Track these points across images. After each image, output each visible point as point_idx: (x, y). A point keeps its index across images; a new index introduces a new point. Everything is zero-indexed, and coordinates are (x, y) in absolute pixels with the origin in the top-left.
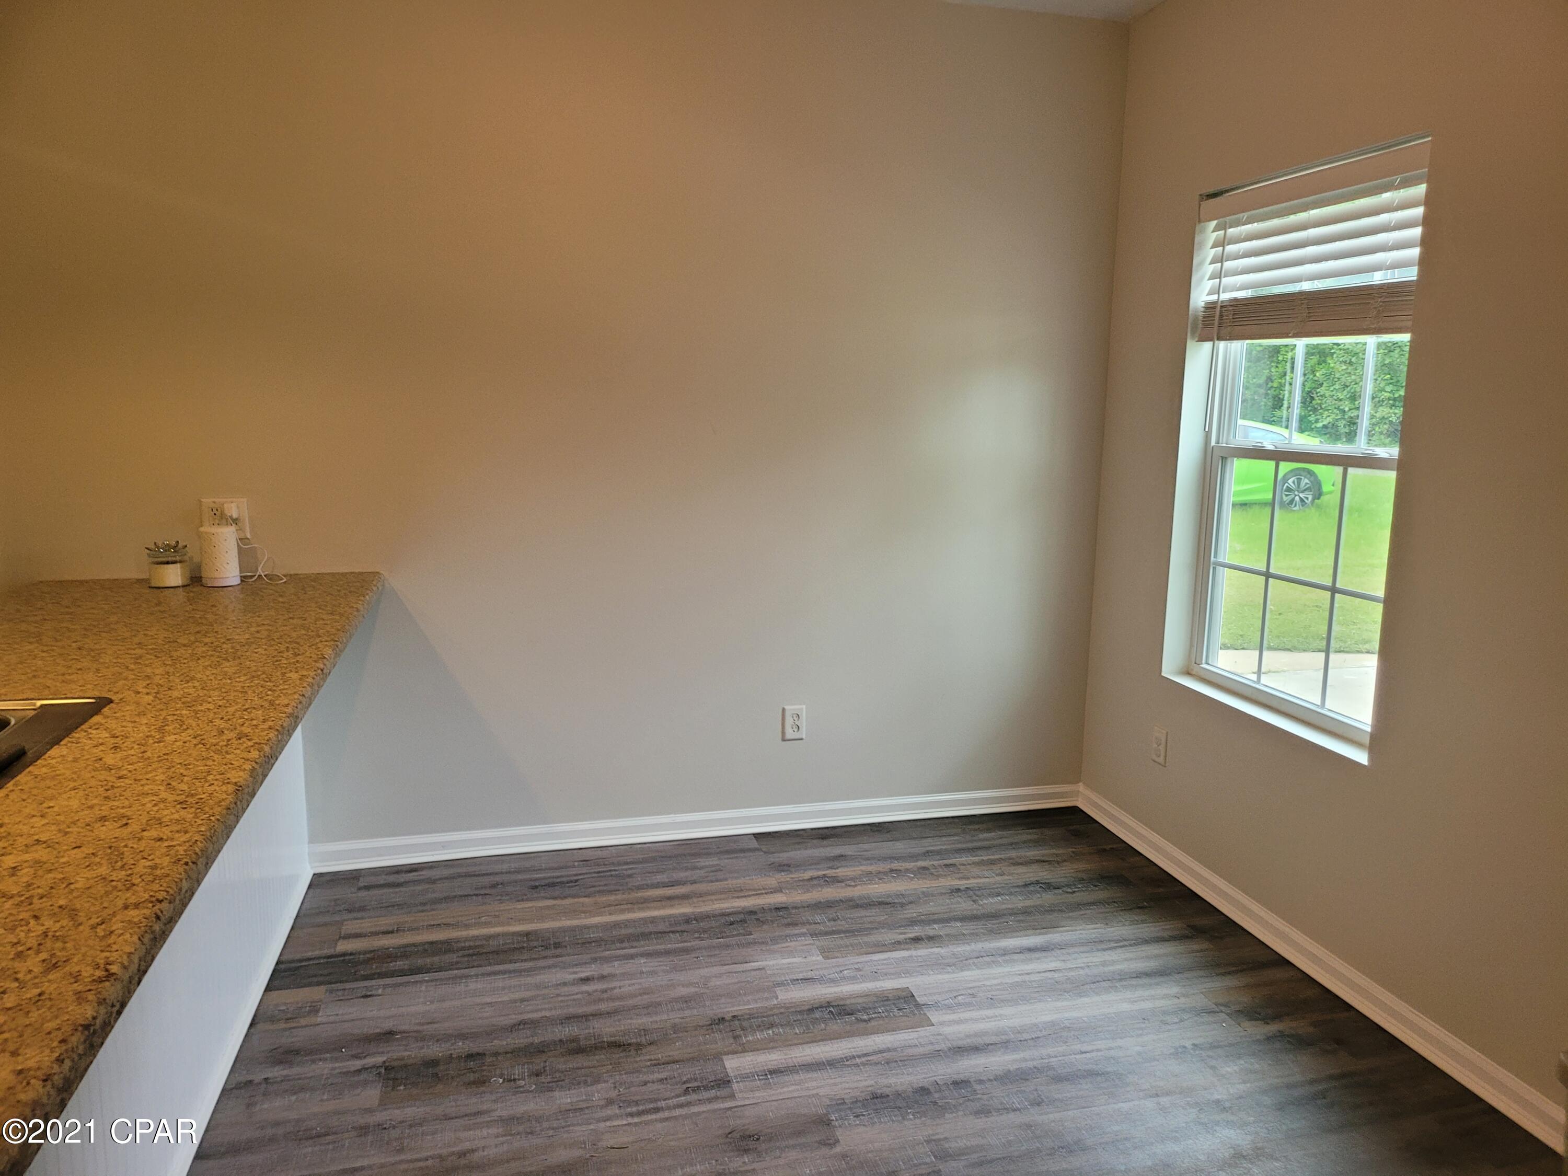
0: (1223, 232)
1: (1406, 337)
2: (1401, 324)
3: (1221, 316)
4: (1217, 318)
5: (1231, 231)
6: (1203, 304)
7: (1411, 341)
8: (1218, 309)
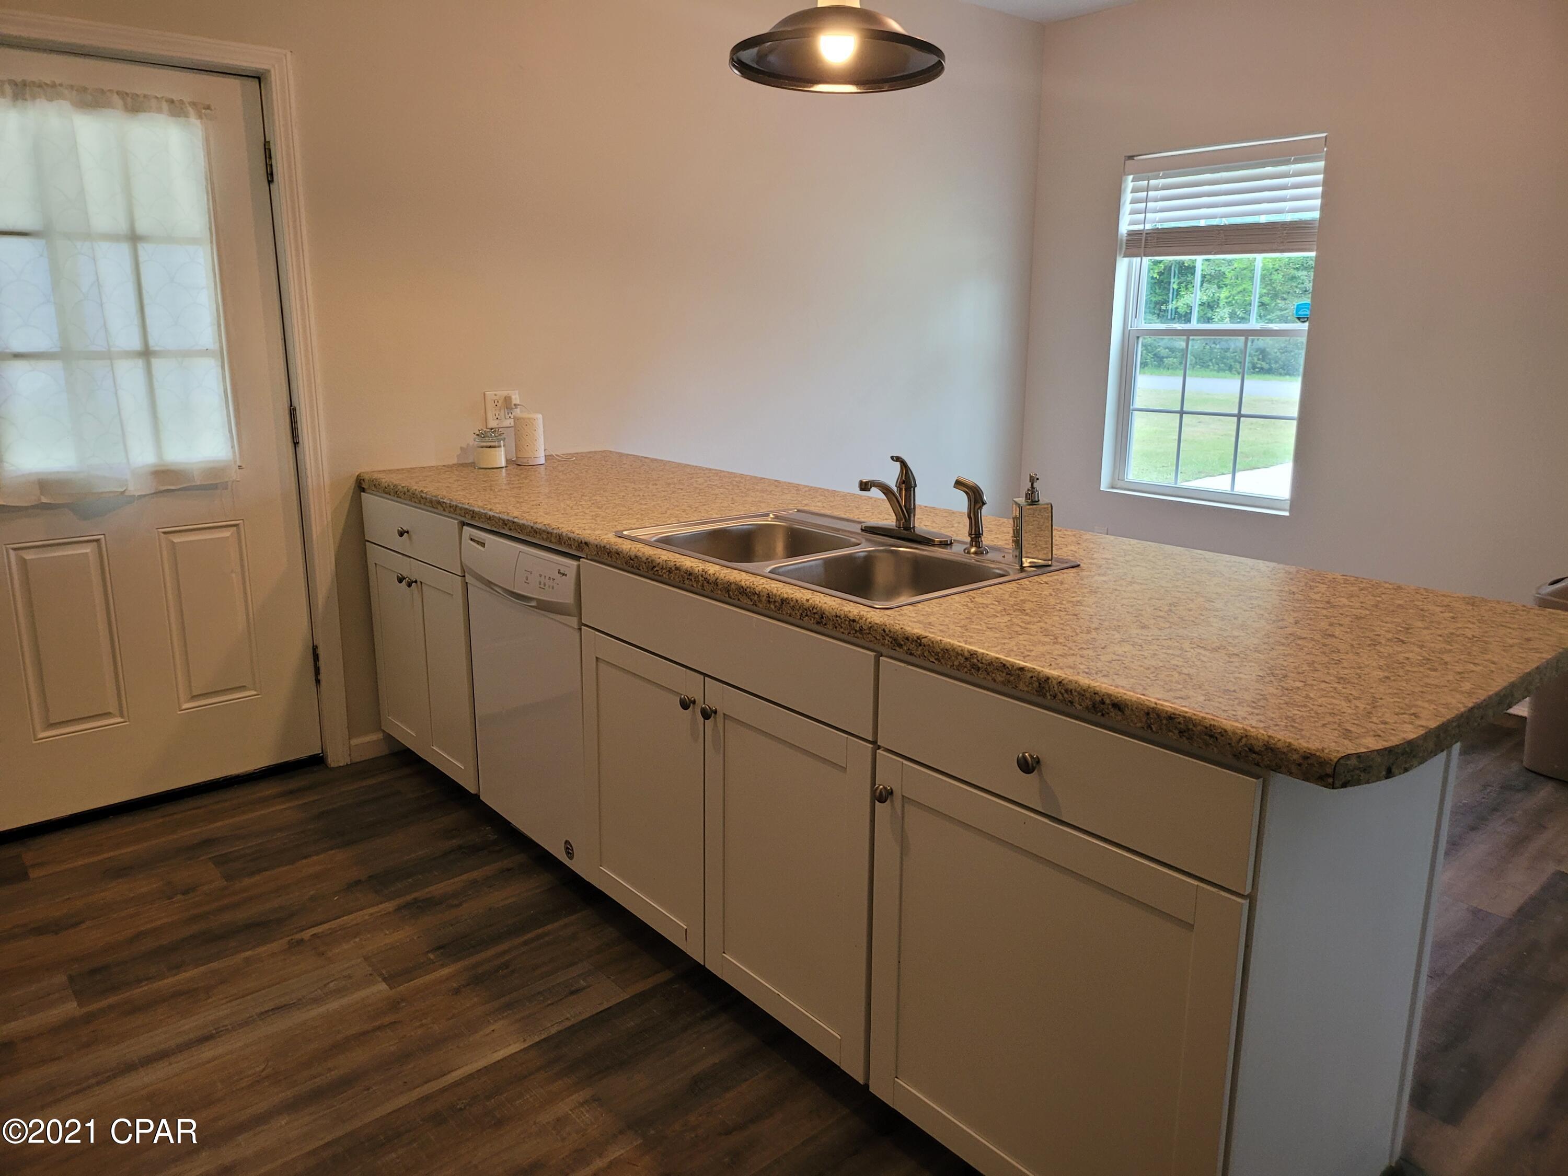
0: (1147, 182)
1: (1313, 254)
2: (1308, 247)
3: (1146, 239)
4: (1143, 241)
5: (1152, 182)
6: (1126, 232)
7: (1317, 257)
8: (1144, 235)
